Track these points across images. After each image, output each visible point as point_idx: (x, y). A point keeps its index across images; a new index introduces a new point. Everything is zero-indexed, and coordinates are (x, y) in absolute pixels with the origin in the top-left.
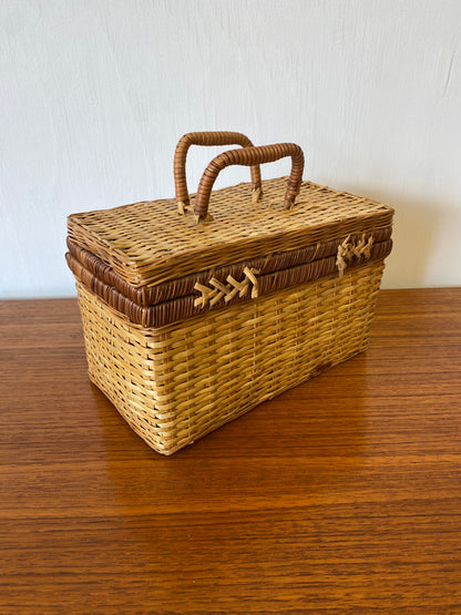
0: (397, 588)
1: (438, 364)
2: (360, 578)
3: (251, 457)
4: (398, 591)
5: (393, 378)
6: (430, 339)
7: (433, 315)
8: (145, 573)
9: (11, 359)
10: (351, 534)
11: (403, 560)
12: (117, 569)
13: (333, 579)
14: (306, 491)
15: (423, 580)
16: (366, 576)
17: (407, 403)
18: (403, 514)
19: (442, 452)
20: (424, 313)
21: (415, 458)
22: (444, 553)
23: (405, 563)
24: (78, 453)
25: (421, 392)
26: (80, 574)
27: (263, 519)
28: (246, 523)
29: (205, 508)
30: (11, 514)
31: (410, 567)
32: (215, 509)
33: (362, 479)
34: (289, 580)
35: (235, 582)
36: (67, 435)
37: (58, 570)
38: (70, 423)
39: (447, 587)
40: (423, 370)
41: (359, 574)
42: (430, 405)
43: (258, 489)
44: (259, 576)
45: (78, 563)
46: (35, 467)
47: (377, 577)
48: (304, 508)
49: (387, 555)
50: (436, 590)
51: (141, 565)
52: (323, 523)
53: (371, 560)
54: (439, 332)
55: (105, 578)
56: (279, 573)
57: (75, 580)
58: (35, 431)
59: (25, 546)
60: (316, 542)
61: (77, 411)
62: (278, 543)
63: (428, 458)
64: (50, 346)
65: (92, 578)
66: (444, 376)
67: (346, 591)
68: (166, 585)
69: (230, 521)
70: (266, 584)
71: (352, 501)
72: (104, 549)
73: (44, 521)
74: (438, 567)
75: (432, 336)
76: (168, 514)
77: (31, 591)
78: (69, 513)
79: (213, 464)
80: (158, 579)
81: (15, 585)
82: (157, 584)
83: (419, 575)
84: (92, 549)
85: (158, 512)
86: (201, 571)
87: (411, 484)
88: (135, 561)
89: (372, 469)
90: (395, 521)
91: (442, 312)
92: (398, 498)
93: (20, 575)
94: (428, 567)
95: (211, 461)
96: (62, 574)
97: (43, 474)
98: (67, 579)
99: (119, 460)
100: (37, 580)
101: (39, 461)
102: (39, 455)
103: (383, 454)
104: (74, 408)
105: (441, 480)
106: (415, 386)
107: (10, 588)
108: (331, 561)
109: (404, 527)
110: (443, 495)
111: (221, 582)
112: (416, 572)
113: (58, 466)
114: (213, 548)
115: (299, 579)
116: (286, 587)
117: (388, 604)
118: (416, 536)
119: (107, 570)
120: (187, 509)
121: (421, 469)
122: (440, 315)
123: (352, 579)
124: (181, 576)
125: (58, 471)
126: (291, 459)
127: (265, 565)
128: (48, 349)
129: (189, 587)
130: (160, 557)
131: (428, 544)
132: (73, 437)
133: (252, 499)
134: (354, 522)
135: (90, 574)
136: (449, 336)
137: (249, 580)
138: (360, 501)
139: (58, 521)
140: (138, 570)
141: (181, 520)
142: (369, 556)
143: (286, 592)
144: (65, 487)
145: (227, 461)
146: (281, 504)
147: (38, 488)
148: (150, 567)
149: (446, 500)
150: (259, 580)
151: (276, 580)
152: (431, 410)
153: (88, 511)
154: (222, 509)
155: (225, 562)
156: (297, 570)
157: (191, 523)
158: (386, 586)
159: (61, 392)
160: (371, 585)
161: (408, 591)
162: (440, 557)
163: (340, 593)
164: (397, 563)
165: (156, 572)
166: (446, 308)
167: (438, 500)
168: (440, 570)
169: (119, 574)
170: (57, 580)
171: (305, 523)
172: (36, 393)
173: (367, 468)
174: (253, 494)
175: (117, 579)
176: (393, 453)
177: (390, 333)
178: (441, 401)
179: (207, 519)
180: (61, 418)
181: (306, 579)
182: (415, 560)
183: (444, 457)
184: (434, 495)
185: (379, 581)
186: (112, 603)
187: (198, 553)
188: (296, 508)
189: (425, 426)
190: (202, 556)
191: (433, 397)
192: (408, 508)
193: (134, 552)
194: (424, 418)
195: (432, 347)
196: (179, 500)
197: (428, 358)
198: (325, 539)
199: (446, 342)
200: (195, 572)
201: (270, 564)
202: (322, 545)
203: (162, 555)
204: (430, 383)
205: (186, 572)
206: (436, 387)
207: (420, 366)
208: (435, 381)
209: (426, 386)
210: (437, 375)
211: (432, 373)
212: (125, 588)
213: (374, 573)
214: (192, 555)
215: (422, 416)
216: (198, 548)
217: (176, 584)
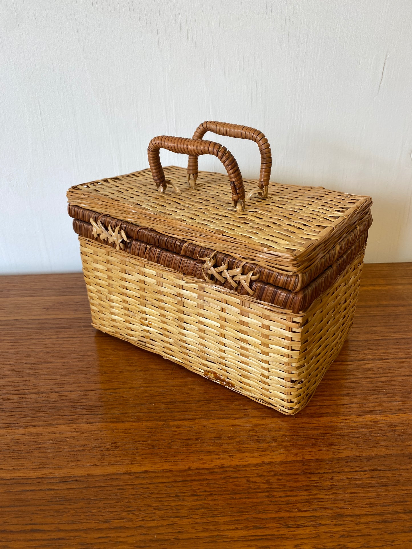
0: (341, 539)
1: (376, 332)
3: (208, 419)
6: (368, 309)
8: (110, 529)
11: (347, 512)
12: (85, 526)
13: (284, 531)
14: (258, 449)
15: (365, 531)
16: (312, 528)
18: (346, 470)
19: (380, 412)
21: (357, 419)
22: (383, 505)
23: (349, 516)
24: (49, 416)
25: (361, 357)
26: (49, 531)
27: (219, 476)
28: (204, 480)
29: (166, 467)
31: (353, 519)
32: (175, 467)
33: (308, 438)
34: (243, 533)
35: (193, 536)
36: (40, 400)
37: (29, 527)
38: (43, 389)
39: (387, 537)
40: (361, 337)
41: (306, 526)
42: (369, 369)
43: (213, 448)
44: (215, 530)
46: (9, 430)
47: (322, 529)
48: (257, 465)
49: (332, 508)
50: (377, 540)
51: (107, 521)
52: (274, 479)
53: (318, 514)
54: (376, 303)
55: (71, 534)
56: (234, 527)
57: (45, 536)
58: (9, 397)
60: (268, 497)
61: (49, 377)
62: (233, 498)
63: (369, 418)
64: (25, 318)
65: (62, 535)
66: (382, 343)
67: (296, 542)
68: (130, 540)
69: (189, 479)
71: (299, 459)
72: (72, 507)
73: (16, 481)
74: (379, 518)
75: (370, 307)
76: (132, 473)
79: (173, 426)
80: (123, 535)
82: (121, 540)
83: (362, 526)
84: (62, 507)
85: (123, 471)
86: (162, 526)
87: (353, 442)
88: (101, 518)
89: (317, 428)
90: (339, 477)
91: (379, 285)
92: (342, 455)
95: (171, 423)
96: (33, 531)
97: (16, 437)
98: (38, 536)
99: (87, 423)
100: (11, 537)
104: (46, 375)
105: (379, 438)
109: (347, 482)
110: (383, 451)
111: (181, 536)
112: (359, 523)
113: (30, 430)
114: (173, 504)
115: (251, 532)
116: (240, 539)
118: (358, 490)
119: (75, 527)
120: (148, 468)
121: (362, 428)
122: (377, 288)
123: (301, 531)
124: (144, 531)
125: (31, 434)
126: (244, 421)
127: (221, 520)
128: (23, 320)
129: (151, 541)
130: (124, 514)
132: (45, 402)
133: (210, 457)
134: (302, 478)
135: (59, 531)
136: (387, 306)
137: (206, 534)
138: (307, 458)
139: (30, 481)
140: (105, 526)
141: (144, 478)
142: (316, 509)
144: (37, 449)
145: (186, 423)
147: (13, 450)
148: (116, 523)
149: (385, 456)
150: (215, 534)
151: (231, 534)
152: (370, 374)
153: (57, 471)
154: (181, 467)
155: (184, 517)
156: (251, 524)
157: (155, 481)
158: (332, 537)
159: (34, 361)
160: (318, 536)
161: (351, 542)
162: (380, 509)
163: (289, 545)
164: (341, 516)
165: (120, 528)
166: (382, 282)
167: (377, 457)
168: (379, 522)
169: (86, 531)
170: (29, 536)
171: (258, 479)
172: (12, 361)
173: (313, 428)
174: (209, 453)
175: (85, 535)
176: (337, 414)
178: (379, 366)
179: (168, 477)
180: (34, 385)
181: (259, 532)
182: (357, 512)
183: (383, 417)
184: (374, 452)
185: (326, 532)
187: (160, 509)
188: (250, 465)
189: (365, 389)
190: (163, 512)
191: (371, 362)
192: (351, 464)
193: (100, 509)
194: (364, 381)
195: (370, 316)
196: (142, 460)
197: (367, 327)
198: (276, 494)
199: (383, 312)
200: (156, 527)
201: (226, 519)
202: (273, 500)
203: (126, 511)
204: (369, 349)
205: (148, 527)
206: (374, 353)
207: (359, 333)
208: (374, 347)
209: (365, 352)
210: (374, 342)
211: (370, 340)
212: (91, 544)
213: (321, 525)
214: (154, 511)
215: (361, 379)
216: (159, 505)
217: (138, 538)
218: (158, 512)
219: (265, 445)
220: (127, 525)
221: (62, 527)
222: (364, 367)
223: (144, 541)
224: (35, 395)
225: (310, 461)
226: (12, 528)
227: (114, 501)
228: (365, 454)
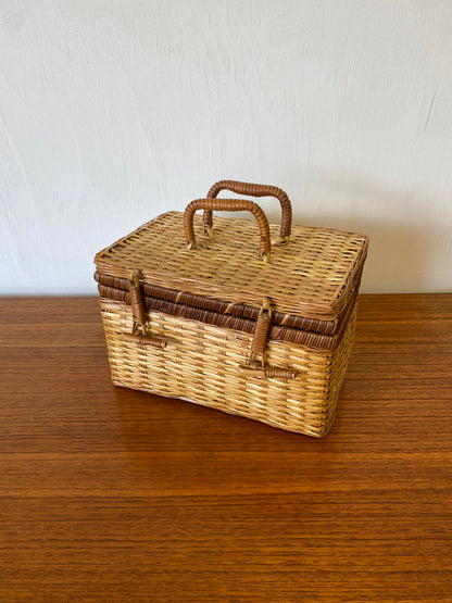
1: (404, 371)
2: (325, 550)
3: (247, 451)
4: (353, 560)
5: (366, 383)
7: (406, 322)
9: (49, 357)
10: (321, 516)
11: (357, 536)
12: (148, 538)
13: (305, 550)
14: (289, 480)
15: (371, 553)
16: (329, 548)
17: (375, 406)
18: (362, 501)
19: (397, 450)
20: (398, 319)
21: (376, 456)
22: (389, 532)
23: (360, 540)
24: (112, 444)
25: (387, 396)
26: (121, 541)
28: (243, 505)
29: (211, 492)
30: (66, 493)
31: (363, 542)
32: (218, 493)
33: (333, 472)
34: (273, 549)
35: (234, 550)
36: (102, 428)
37: (105, 537)
38: (103, 417)
39: (388, 558)
40: (390, 375)
41: (325, 546)
42: (394, 409)
43: (252, 478)
44: (252, 546)
45: (118, 532)
46: (79, 455)
47: (336, 549)
48: (288, 494)
49: (347, 533)
50: (380, 560)
51: (165, 535)
52: (301, 507)
53: (335, 536)
54: (409, 339)
55: (138, 544)
56: (267, 544)
57: (118, 545)
58: (75, 424)
59: (78, 518)
60: (295, 521)
61: (108, 407)
62: (267, 521)
63: (386, 456)
64: (80, 345)
65: (131, 544)
66: (409, 382)
67: (315, 559)
68: (184, 551)
69: (230, 503)
70: (258, 552)
71: (323, 490)
73: (90, 499)
74: (384, 543)
75: (402, 343)
77: (87, 553)
78: (109, 494)
79: (217, 456)
80: (178, 546)
81: (75, 548)
82: (178, 550)
83: (369, 549)
84: (129, 522)
85: (176, 494)
86: (210, 541)
87: (370, 477)
88: (161, 532)
89: (341, 464)
90: (356, 507)
91: (414, 319)
92: (359, 488)
93: (77, 540)
94: (376, 543)
95: (216, 454)
96: (108, 540)
97: (88, 462)
98: (112, 544)
100: (91, 544)
101: (81, 450)
102: (82, 445)
103: (351, 451)
104: (105, 404)
105: (394, 475)
106: (383, 391)
107: (72, 550)
108: (304, 536)
109: (361, 512)
110: (395, 486)
111: (225, 550)
112: (367, 546)
113: (97, 455)
114: (218, 524)
115: (281, 549)
116: (272, 554)
117: (344, 569)
118: (370, 519)
119: (140, 538)
120: (197, 492)
121: (380, 464)
122: (412, 322)
123: (320, 550)
124: (195, 544)
125: (97, 459)
127: (257, 538)
129: (202, 552)
130: (179, 530)
131: (379, 525)
132: (105, 431)
133: (247, 486)
134: (324, 507)
135: (129, 541)
136: (418, 343)
137: (244, 549)
138: (330, 489)
139: (102, 500)
140: (164, 539)
141: (194, 501)
142: (333, 533)
143: (270, 558)
144: (105, 472)
145: (228, 454)
146: (269, 491)
148: (173, 537)
149: (396, 490)
150: (251, 549)
151: (264, 549)
153: (123, 492)
154: (225, 494)
155: (226, 535)
156: (280, 543)
157: (203, 504)
158: (344, 556)
159: (93, 390)
160: (333, 555)
161: (359, 560)
162: (387, 536)
163: (310, 561)
164: (353, 539)
165: (176, 541)
166: (417, 315)
167: (390, 491)
168: (384, 546)
169: (149, 542)
170: (105, 545)
171: (288, 507)
172: (74, 390)
173: (338, 463)
174: (248, 482)
175: (149, 545)
176: (359, 451)
177: (367, 339)
178: (403, 405)
179: (213, 501)
180: (96, 413)
181: (286, 549)
182: (367, 537)
183: (399, 455)
184: (387, 486)
185: (339, 552)
186: (146, 562)
187: (207, 527)
188: (281, 494)
189: (388, 428)
190: (210, 530)
191: (396, 401)
192: (366, 496)
193: (159, 525)
194: (387, 420)
196: (192, 486)
197: (397, 365)
198: (302, 519)
199: (414, 349)
200: (205, 541)
201: (260, 537)
202: (299, 524)
203: (180, 528)
204: (396, 388)
205: (199, 541)
206: (400, 393)
207: (388, 372)
208: (400, 387)
209: (392, 391)
212: (154, 552)
213: (336, 546)
214: (202, 529)
216: (207, 524)
217: (191, 550)
218: (206, 529)
219: (295, 477)
220: (182, 539)
221: (130, 538)
223: (195, 552)
224: (98, 424)
225: (332, 492)
226: (91, 538)
227: (171, 519)
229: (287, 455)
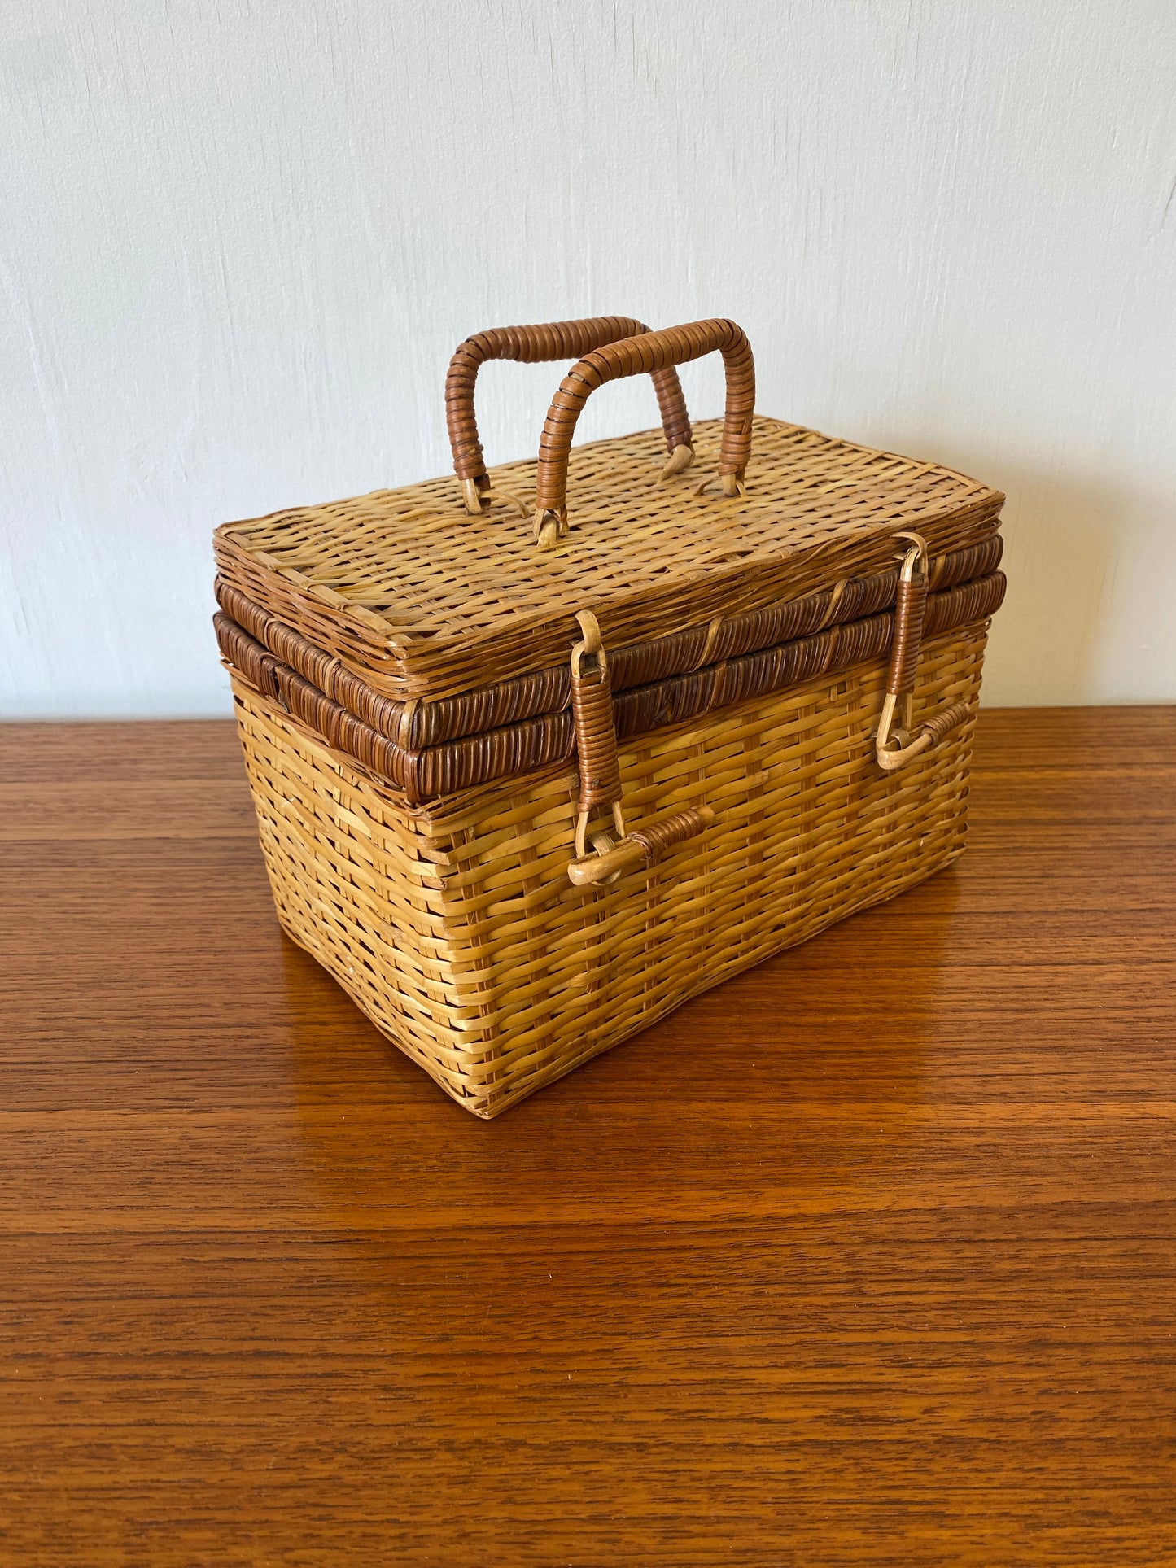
0: (1043, 1399)
1: (1133, 891)
2: (958, 1376)
3: (688, 1100)
4: (1050, 1405)
5: (1025, 921)
6: (1111, 829)
7: (1122, 772)
8: (454, 1356)
9: (93, 863)
10: (931, 1277)
11: (1056, 1335)
12: (389, 1348)
13: (892, 1375)
14: (823, 1179)
15: (1104, 1383)
16: (966, 1372)
17: (1060, 980)
18: (1053, 1234)
19: (1145, 1095)
20: (1099, 766)
21: (1082, 1110)
22: (1152, 1322)
23: (1062, 1344)
24: (275, 1084)
25: (1092, 955)
26: (301, 1356)
27: (725, 1242)
28: (684, 1249)
29: (584, 1214)
30: (129, 1221)
31: (1074, 1352)
32: (609, 1217)
33: (954, 1154)
34: (790, 1376)
35: (664, 1379)
36: (247, 1043)
37: (248, 1346)
38: (252, 1015)
39: (1161, 1398)
40: (1095, 902)
41: (952, 1365)
42: (1116, 986)
43: (706, 1174)
44: (720, 1367)
45: (297, 1331)
46: (176, 1116)
47: (996, 1373)
48: (821, 1217)
49: (1018, 1325)
50: (1135, 1405)
51: (444, 1338)
52: (865, 1252)
53: (983, 1337)
54: (1135, 814)
55: (356, 1365)
56: (767, 1362)
57: (293, 1368)
59: (167, 1290)
60: (851, 1293)
61: (265, 987)
62: (761, 1294)
63: (1112, 1109)
64: (185, 834)
65: (333, 1365)
66: (1150, 918)
67: (926, 1402)
68: (503, 1383)
69: (645, 1245)
70: (738, 1383)
71: (930, 1205)
72: (353, 1301)
73: (204, 1237)
74: (1140, 1353)
75: (1117, 822)
76: (499, 1228)
77: (192, 1393)
78: (265, 1221)
79: (599, 1115)
80: (483, 1370)
81: (154, 1378)
82: (482, 1381)
83: (1096, 1371)
84: (329, 1301)
85: (475, 1222)
86: (584, 1353)
87: (1072, 1168)
88: (428, 1330)
89: (977, 1132)
90: (1037, 1251)
91: (1144, 765)
92: (1044, 1199)
93: (160, 1356)
94: (1116, 1354)
95: (593, 1108)
96: (259, 1354)
97: (194, 1133)
98: (273, 1366)
99: (374, 1103)
100: (204, 1367)
101: (180, 1102)
102: (182, 1089)
103: (1005, 1099)
104: (255, 980)
105: (1143, 1160)
106: (1079, 942)
107: (141, 1385)
108: (887, 1336)
109: (1057, 1264)
110: (1150, 1192)
111: (632, 1378)
112: (1087, 1363)
113: (227, 1116)
114: (610, 1304)
115: (813, 1375)
116: (784, 1390)
117: (1023, 1433)
118: (1086, 1284)
119: (364, 1348)
120: (541, 1215)
121: (1097, 1133)
122: (1138, 772)
123: (939, 1376)
124: (538, 1364)
125: (230, 1127)
126: (782, 1107)
127: (733, 1343)
128: (179, 840)
129: (558, 1387)
130: (486, 1322)
131: (1113, 1303)
132: (260, 1048)
133: (696, 1194)
134: (938, 1251)
135: (325, 1356)
136: (1165, 822)
137: (697, 1376)
138: (953, 1203)
139: (240, 1238)
140: (440, 1348)
141: (530, 1241)
142: (976, 1327)
143: (787, 1401)
144: (250, 1162)
145: (631, 1108)
146: (762, 1208)
147: (190, 1164)
148: (467, 1343)
149: (1157, 1204)
150: (721, 1375)
151: (761, 1376)
152: (1119, 997)
153: (308, 1216)
154: (626, 1218)
155: (637, 1336)
156: (809, 1356)
157: (556, 1247)
158: (1018, 1393)
159: (220, 944)
160: (982, 1390)
161: (1069, 1406)
162: (1141, 1333)
163: (910, 1407)
164: (1042, 1344)
165: (478, 1355)
166: (1153, 756)
167: (1135, 1205)
168: (1143, 1362)
169: (393, 1358)
170: (251, 1367)
171: (824, 1252)
172: (162, 945)
173: (966, 1131)
174: (698, 1184)
175: (391, 1369)
176: (1029, 1097)
177: (1015, 815)
178: (1141, 978)
179: (592, 1240)
180: (226, 1005)
181: (830, 1375)
182: (1083, 1336)
183: (1153, 1108)
184: (1128, 1194)
185: (1002, 1382)
186: (381, 1419)
187: (576, 1315)
188: (802, 1217)
189: (1105, 1036)
190: (584, 1321)
191: (1121, 967)
192: (1069, 1221)
193: (423, 1311)
194: (1101, 1015)
195: (1119, 848)
196: (523, 1196)
197: (1109, 875)
198: (872, 1287)
199: (1153, 838)
200: (570, 1356)
201: (744, 1341)
202: (865, 1301)
203: (490, 1317)
204: (1115, 934)
205: (549, 1355)
206: (1129, 945)
207: (1088, 893)
208: (1128, 930)
209: (1104, 941)
210: (1131, 916)
211: (1118, 912)
212: (409, 1389)
213: (990, 1364)
214: (561, 1319)
215: (1095, 1011)
216: (573, 1304)
217: (527, 1380)
218: (569, 1320)
219: (842, 1170)
220: (496, 1348)
221: (331, 1348)
222: (1101, 979)
223: (541, 1387)
224: (231, 1032)
225: (960, 1210)
226: (207, 1347)
227: (458, 1292)
228: (1106, 1197)
229: (809, 1109)
